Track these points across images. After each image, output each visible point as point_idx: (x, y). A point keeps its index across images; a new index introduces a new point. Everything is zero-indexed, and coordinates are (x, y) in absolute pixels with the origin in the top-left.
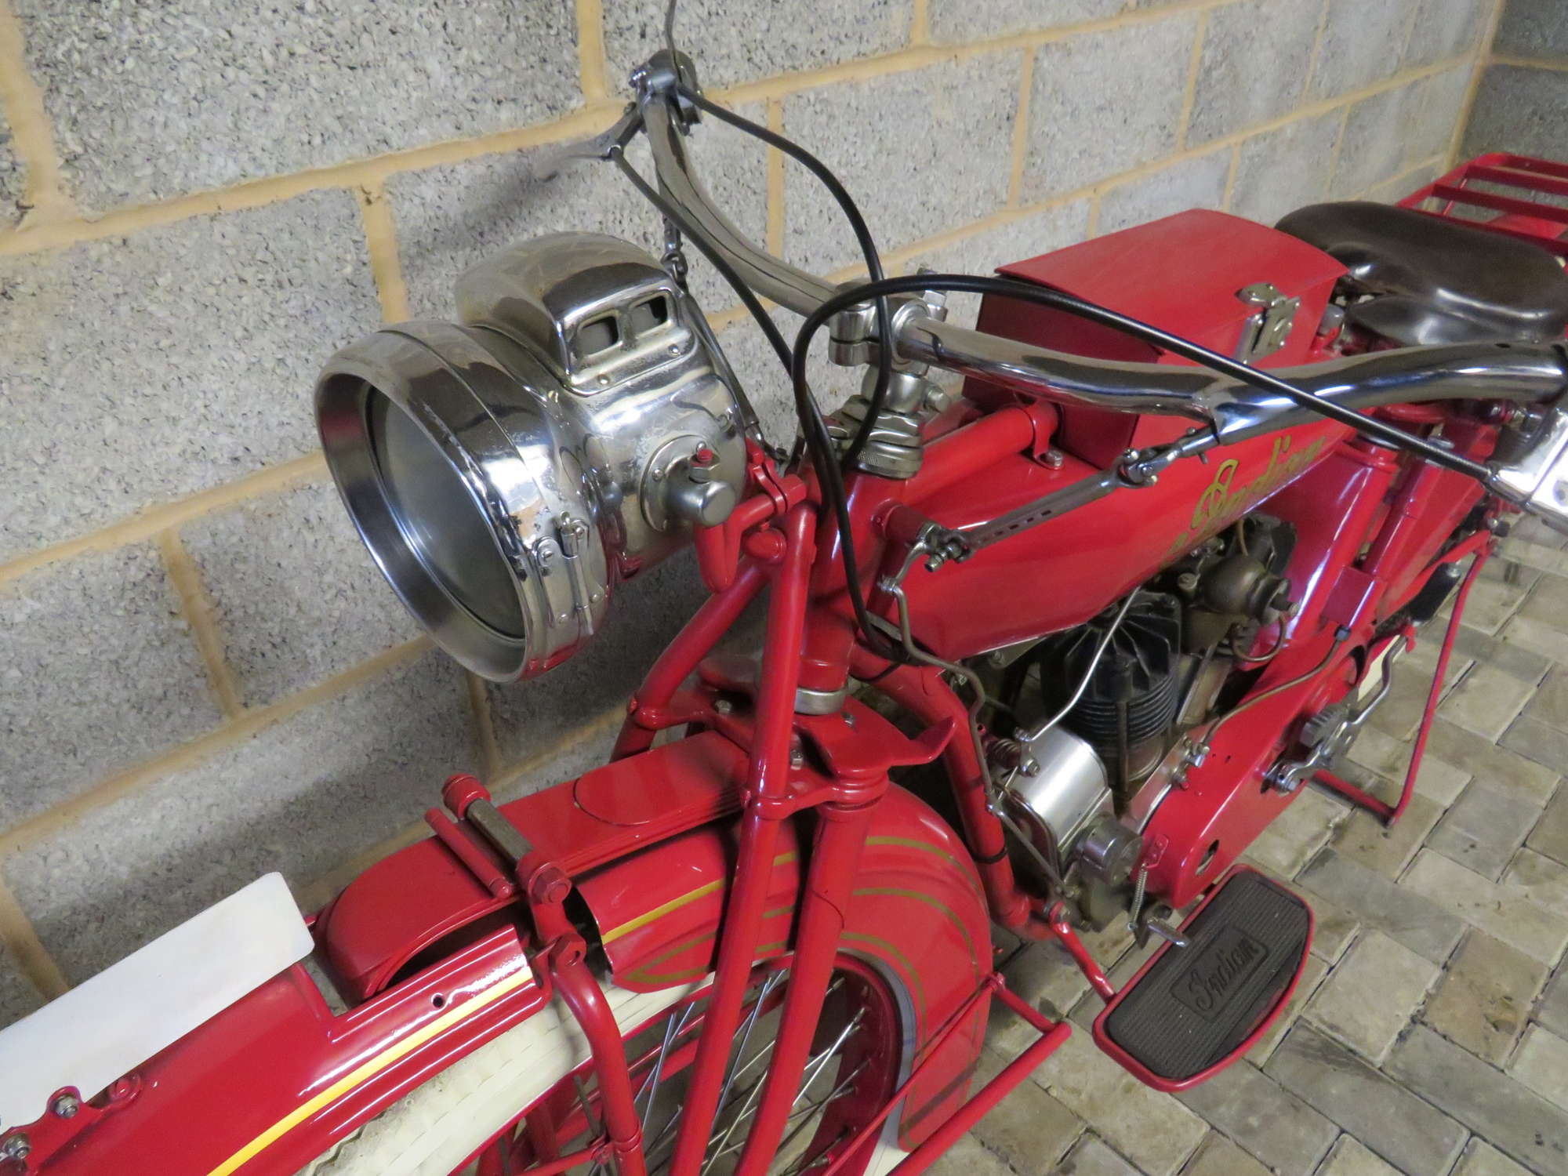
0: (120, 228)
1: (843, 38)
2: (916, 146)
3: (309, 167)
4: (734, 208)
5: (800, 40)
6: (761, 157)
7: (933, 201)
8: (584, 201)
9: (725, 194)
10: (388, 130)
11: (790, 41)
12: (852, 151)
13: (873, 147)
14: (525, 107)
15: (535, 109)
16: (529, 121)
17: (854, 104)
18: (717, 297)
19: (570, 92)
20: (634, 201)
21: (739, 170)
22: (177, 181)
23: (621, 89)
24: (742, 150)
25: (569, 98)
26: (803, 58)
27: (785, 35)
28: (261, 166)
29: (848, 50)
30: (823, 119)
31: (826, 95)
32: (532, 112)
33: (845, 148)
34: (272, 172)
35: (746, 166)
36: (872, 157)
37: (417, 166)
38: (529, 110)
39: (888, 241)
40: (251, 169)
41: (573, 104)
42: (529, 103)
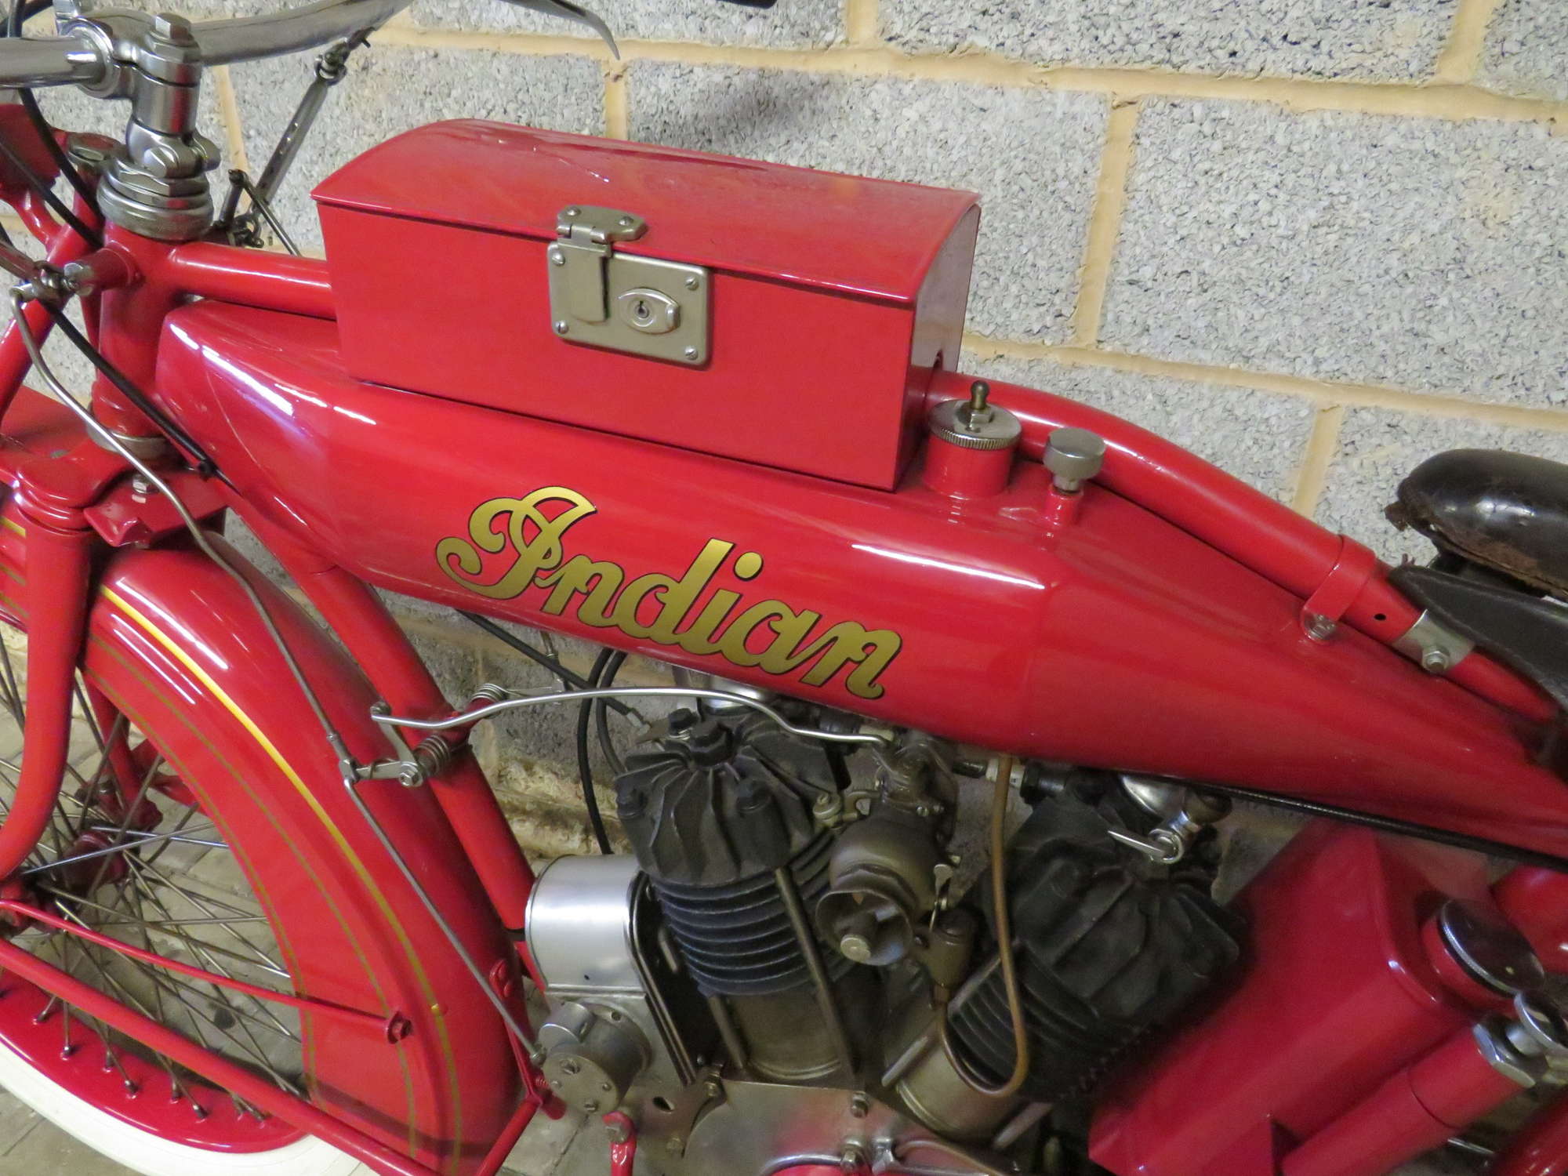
0: (436, 43)
1: (1276, 40)
2: (1414, 238)
3: (567, 33)
4: (1032, 217)
5: (1190, 28)
6: (1089, 165)
7: (1439, 337)
8: (826, 144)
9: (1021, 195)
10: (637, 17)
11: (1171, 26)
12: (1264, 206)
13: (1312, 215)
14: (776, 27)
15: (785, 32)
16: (777, 43)
17: (1280, 139)
18: (986, 316)
19: (827, 22)
20: (888, 162)
21: (1048, 173)
22: (474, 18)
23: (893, 34)
24: (1057, 149)
25: (825, 28)
26: (1189, 54)
27: (1160, 17)
28: (533, 22)
29: (1281, 60)
30: (1217, 146)
31: (1225, 114)
32: (781, 33)
33: (1252, 197)
34: (540, 29)
35: (1061, 171)
36: (1305, 228)
37: (660, 57)
38: (778, 31)
39: (1317, 362)
40: (524, 23)
41: (829, 36)
42: (779, 24)
